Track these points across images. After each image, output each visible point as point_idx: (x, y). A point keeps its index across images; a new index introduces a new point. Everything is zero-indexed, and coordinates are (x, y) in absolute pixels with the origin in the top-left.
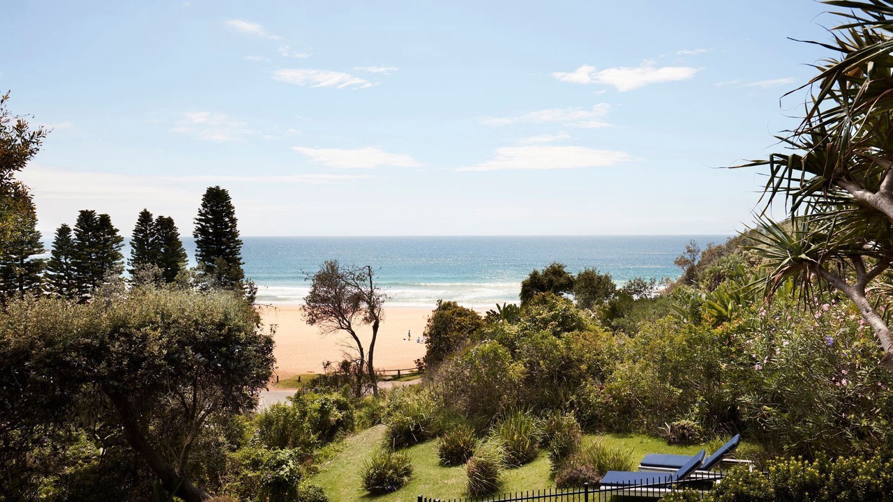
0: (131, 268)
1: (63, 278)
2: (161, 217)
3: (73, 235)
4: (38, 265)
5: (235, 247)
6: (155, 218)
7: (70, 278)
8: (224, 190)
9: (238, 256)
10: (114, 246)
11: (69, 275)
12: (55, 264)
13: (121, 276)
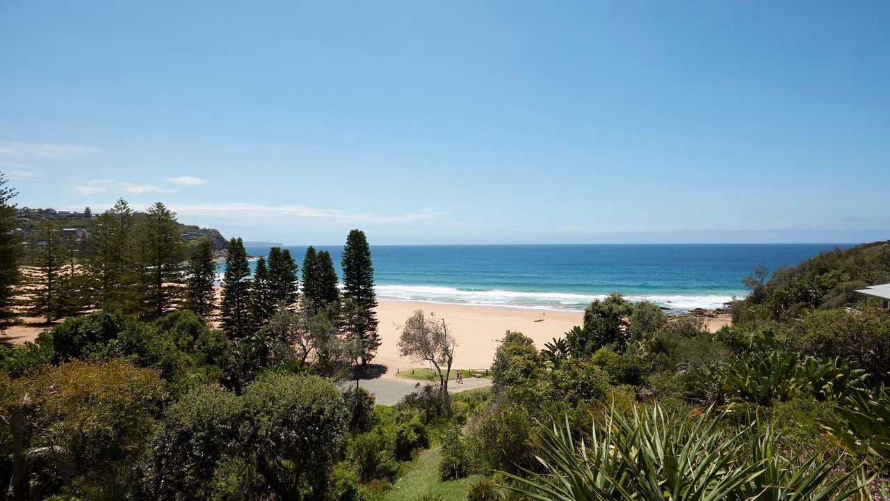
0: (303, 287)
1: (261, 293)
2: (321, 251)
3: (267, 264)
4: (248, 284)
5: (369, 273)
6: (317, 252)
7: (266, 294)
8: (361, 232)
9: (372, 279)
10: (292, 271)
11: (265, 292)
12: (257, 285)
13: (296, 292)
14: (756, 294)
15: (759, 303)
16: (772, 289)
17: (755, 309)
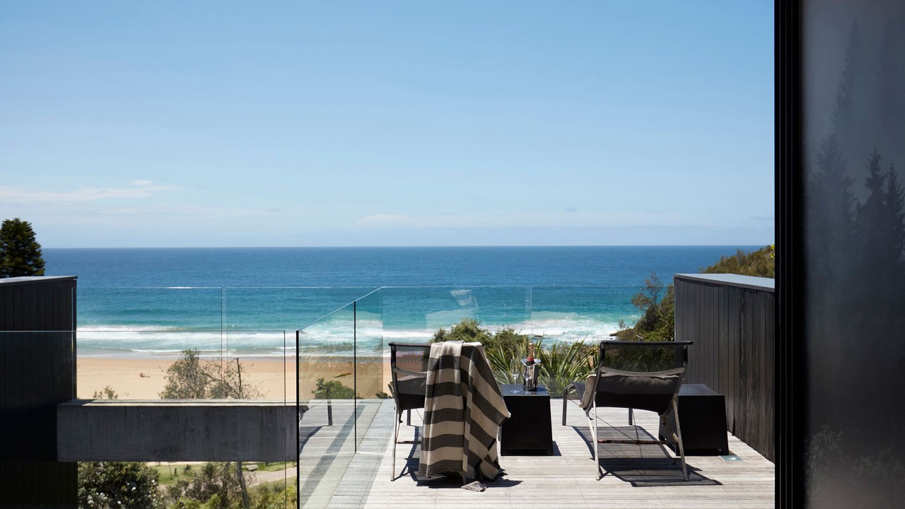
8: (25, 223)
14: (648, 316)
15: (652, 330)
16: (667, 310)
17: (647, 338)
